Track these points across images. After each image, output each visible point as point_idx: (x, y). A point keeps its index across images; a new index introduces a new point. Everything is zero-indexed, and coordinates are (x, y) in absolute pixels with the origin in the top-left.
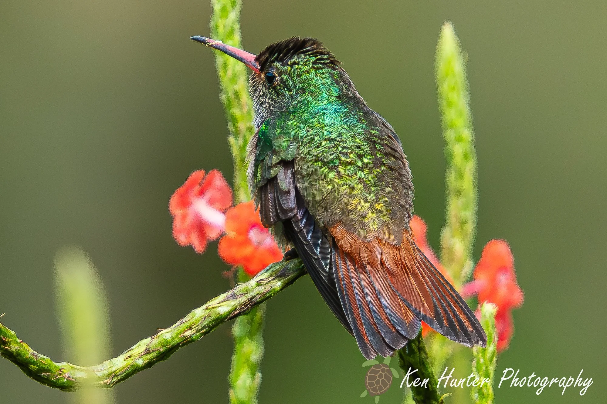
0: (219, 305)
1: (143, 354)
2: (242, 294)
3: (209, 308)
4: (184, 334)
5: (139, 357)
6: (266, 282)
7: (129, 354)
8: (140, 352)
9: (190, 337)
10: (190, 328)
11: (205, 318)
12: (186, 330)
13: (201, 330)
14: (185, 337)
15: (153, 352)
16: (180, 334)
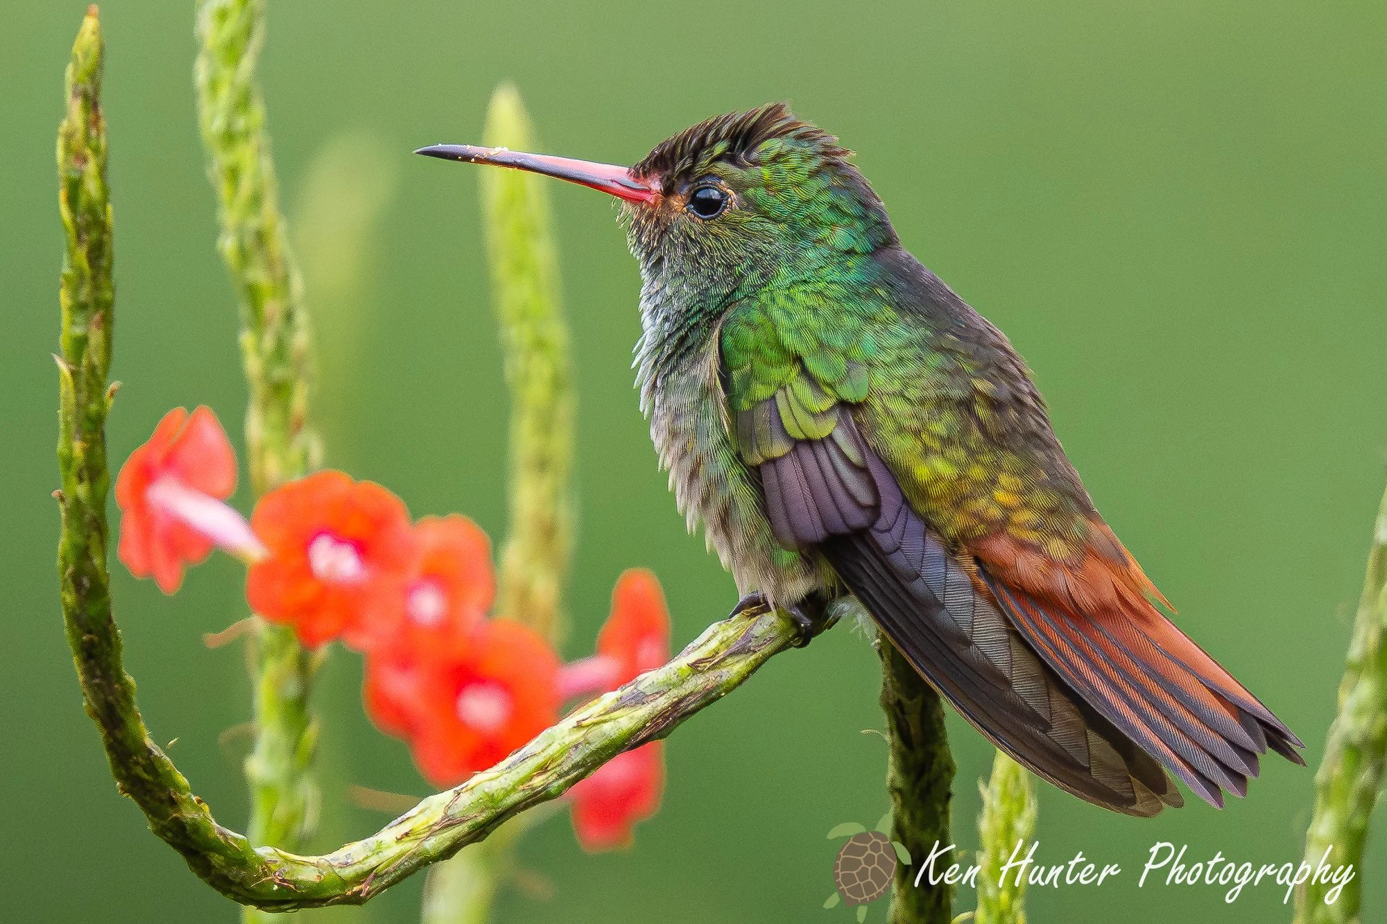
0: (607, 717)
1: (437, 828)
2: (657, 693)
3: (584, 723)
4: (531, 783)
5: (428, 834)
6: (708, 665)
7: (405, 828)
8: (431, 823)
9: (544, 789)
10: (543, 769)
11: (576, 747)
12: (535, 773)
13: (567, 773)
14: (533, 789)
15: (461, 822)
16: (522, 782)
